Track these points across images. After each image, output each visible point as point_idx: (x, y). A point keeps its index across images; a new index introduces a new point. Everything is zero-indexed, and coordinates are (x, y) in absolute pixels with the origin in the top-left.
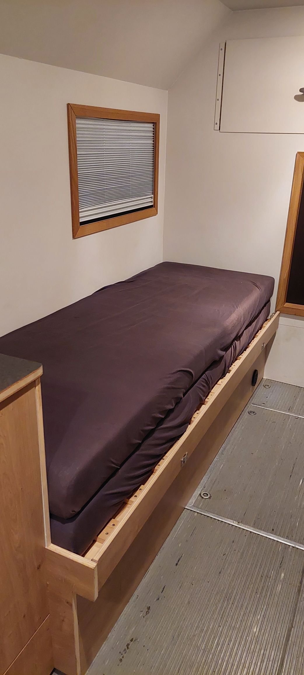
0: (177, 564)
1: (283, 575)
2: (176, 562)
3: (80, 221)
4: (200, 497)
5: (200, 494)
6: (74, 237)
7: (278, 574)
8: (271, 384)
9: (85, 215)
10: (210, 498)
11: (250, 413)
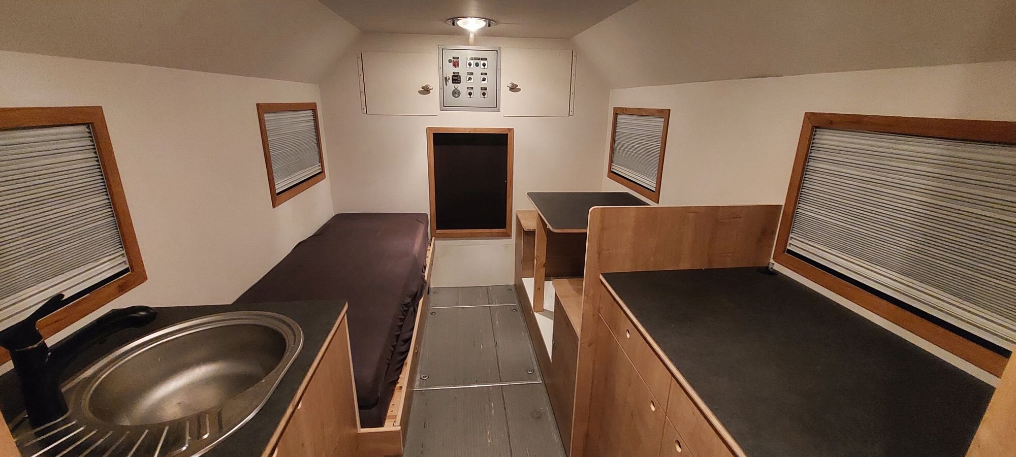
0: (425, 427)
1: (493, 404)
2: (423, 426)
3: (277, 192)
4: (421, 380)
5: (421, 378)
6: (274, 207)
7: (490, 405)
8: (437, 290)
9: (280, 187)
10: (428, 378)
11: (431, 314)
